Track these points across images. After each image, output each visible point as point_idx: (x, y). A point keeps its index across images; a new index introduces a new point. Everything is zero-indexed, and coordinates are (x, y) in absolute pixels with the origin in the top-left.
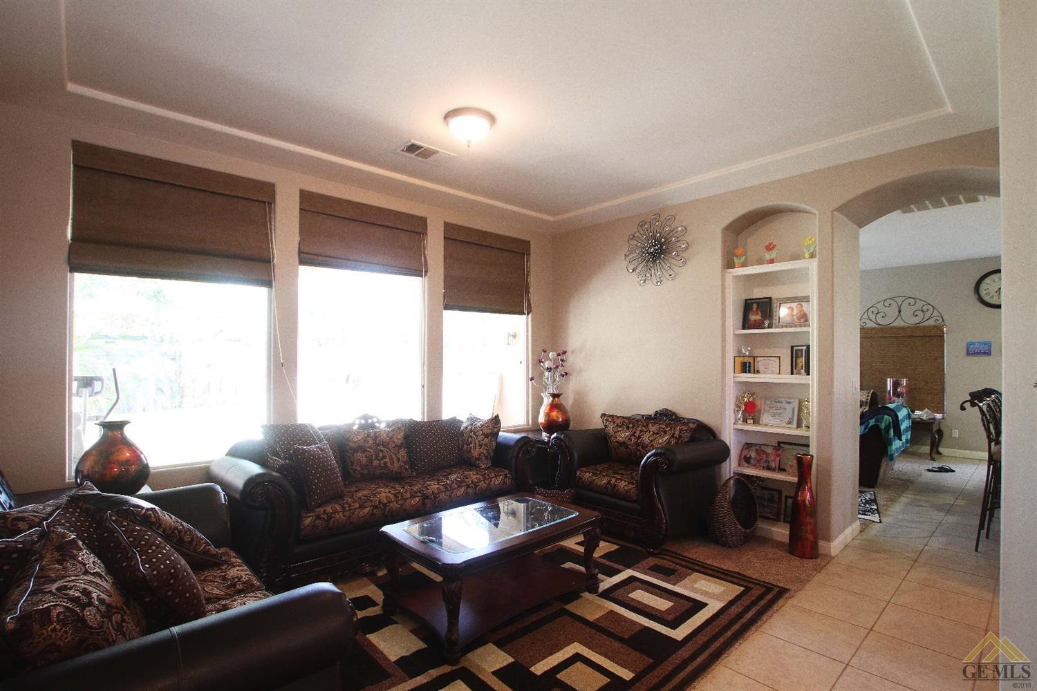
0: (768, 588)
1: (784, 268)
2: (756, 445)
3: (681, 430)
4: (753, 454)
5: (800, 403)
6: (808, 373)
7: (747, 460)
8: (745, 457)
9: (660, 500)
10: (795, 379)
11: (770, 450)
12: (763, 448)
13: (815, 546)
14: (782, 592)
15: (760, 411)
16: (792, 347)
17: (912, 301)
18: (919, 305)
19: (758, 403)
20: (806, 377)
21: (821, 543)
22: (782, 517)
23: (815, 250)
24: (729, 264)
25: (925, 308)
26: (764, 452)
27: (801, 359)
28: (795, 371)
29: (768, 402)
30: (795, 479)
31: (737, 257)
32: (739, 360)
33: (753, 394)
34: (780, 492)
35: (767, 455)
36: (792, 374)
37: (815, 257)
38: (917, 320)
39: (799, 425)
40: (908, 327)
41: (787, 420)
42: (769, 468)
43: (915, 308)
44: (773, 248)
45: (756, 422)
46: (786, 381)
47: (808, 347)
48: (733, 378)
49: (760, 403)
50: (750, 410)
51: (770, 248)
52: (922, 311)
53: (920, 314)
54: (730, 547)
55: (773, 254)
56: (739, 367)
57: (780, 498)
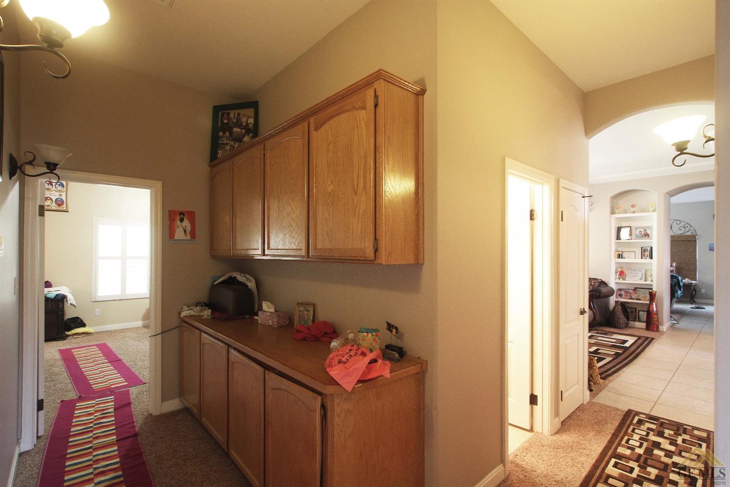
0: (647, 338)
1: (639, 215)
2: (624, 289)
3: (594, 282)
4: (623, 293)
5: (646, 271)
6: (651, 258)
7: (621, 295)
8: (619, 294)
9: (594, 308)
10: (644, 261)
11: (631, 291)
12: (627, 290)
13: (658, 328)
14: (653, 339)
15: (626, 275)
16: (642, 248)
17: (678, 222)
18: (682, 224)
19: (624, 271)
20: (650, 260)
21: (660, 327)
22: (637, 319)
23: (655, 208)
24: (613, 213)
25: (685, 226)
26: (629, 292)
27: (647, 253)
28: (643, 258)
29: (630, 271)
30: (648, 302)
31: (617, 208)
32: (617, 253)
33: (622, 268)
34: (636, 309)
35: (630, 293)
36: (642, 258)
37: (656, 211)
38: (682, 232)
39: (645, 281)
40: (676, 236)
41: (639, 278)
42: (631, 299)
43: (681, 225)
44: (635, 206)
45: (624, 279)
46: (639, 262)
47: (652, 248)
48: (614, 260)
49: (627, 272)
50: (622, 274)
51: (633, 206)
52: (684, 227)
53: (683, 229)
54: (621, 329)
55: (634, 209)
56: (616, 256)
57: (636, 311)
